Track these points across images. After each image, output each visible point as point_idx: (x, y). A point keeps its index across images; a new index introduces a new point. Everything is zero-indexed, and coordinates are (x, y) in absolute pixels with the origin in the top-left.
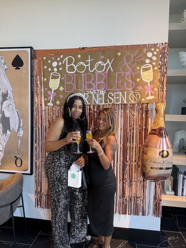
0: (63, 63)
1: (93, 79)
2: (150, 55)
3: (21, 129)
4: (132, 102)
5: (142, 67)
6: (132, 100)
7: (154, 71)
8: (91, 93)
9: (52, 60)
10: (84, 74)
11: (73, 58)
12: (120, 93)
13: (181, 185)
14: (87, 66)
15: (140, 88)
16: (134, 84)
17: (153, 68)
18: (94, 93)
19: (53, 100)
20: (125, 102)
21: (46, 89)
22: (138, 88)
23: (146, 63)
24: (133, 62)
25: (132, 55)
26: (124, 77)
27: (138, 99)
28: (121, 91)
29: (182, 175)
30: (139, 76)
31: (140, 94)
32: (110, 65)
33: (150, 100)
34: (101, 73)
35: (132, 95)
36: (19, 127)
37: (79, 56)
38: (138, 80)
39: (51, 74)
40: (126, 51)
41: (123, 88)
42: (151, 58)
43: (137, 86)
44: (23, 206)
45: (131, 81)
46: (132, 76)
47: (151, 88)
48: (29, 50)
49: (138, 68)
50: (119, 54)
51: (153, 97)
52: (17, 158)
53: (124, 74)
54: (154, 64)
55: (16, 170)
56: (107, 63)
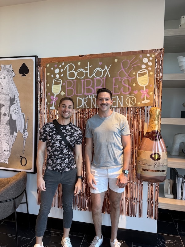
0: (65, 70)
1: (91, 84)
2: (145, 60)
3: (26, 131)
4: (128, 106)
5: (138, 72)
6: (129, 104)
7: (150, 76)
8: (90, 97)
9: (55, 67)
10: (83, 80)
11: (74, 65)
12: (117, 97)
13: (180, 188)
14: (86, 72)
15: (136, 92)
16: (130, 88)
17: (149, 73)
18: (92, 97)
19: (56, 104)
20: (122, 106)
21: (49, 94)
22: (134, 92)
23: (142, 69)
24: (130, 68)
25: (129, 61)
26: (121, 82)
27: (134, 103)
28: (118, 95)
29: (181, 179)
30: (135, 80)
31: (136, 98)
32: (108, 71)
33: (146, 104)
34: (100, 79)
35: (128, 99)
36: (25, 129)
37: (79, 63)
38: (134, 84)
39: (54, 80)
40: (123, 57)
41: (120, 92)
42: (147, 63)
43: (133, 91)
44: (27, 203)
45: (127, 86)
46: (128, 81)
47: (147, 92)
48: (34, 58)
49: (134, 73)
50: (116, 60)
51: (148, 101)
52: (22, 158)
53: (121, 79)
54: (150, 69)
55: (21, 169)
56: (105, 69)
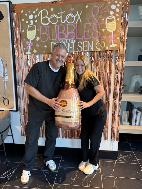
0: (38, 16)
1: (64, 29)
2: (113, 7)
3: (6, 74)
4: (98, 50)
5: (107, 19)
6: (98, 48)
7: (117, 22)
8: (63, 42)
9: (29, 13)
10: (57, 26)
11: (47, 11)
12: (88, 41)
13: (135, 117)
14: (59, 18)
15: (105, 37)
16: (100, 33)
17: (116, 19)
18: (65, 42)
19: (31, 49)
20: (92, 50)
21: (24, 40)
22: (103, 37)
23: (110, 15)
24: (99, 14)
25: (98, 7)
26: (91, 27)
27: (103, 47)
28: (89, 40)
29: (136, 110)
30: (104, 26)
31: (105, 42)
32: (79, 17)
33: (113, 48)
34: (72, 24)
35: (98, 44)
36: (4, 73)
37: (52, 9)
38: (103, 30)
39: (29, 26)
40: (93, 3)
41: (91, 37)
42: (115, 10)
43: (102, 36)
44: (12, 135)
45: (97, 31)
46: (98, 26)
47: (114, 37)
49: (103, 19)
50: (87, 6)
51: (116, 45)
53: (91, 25)
54: (117, 15)
56: (77, 15)
